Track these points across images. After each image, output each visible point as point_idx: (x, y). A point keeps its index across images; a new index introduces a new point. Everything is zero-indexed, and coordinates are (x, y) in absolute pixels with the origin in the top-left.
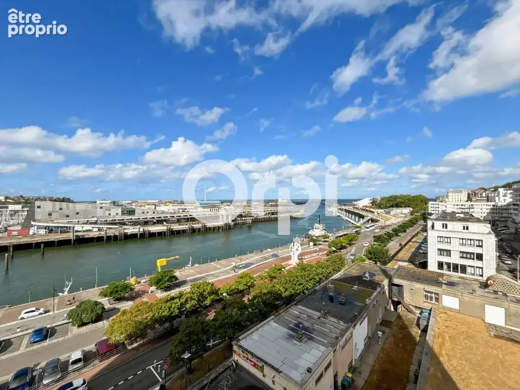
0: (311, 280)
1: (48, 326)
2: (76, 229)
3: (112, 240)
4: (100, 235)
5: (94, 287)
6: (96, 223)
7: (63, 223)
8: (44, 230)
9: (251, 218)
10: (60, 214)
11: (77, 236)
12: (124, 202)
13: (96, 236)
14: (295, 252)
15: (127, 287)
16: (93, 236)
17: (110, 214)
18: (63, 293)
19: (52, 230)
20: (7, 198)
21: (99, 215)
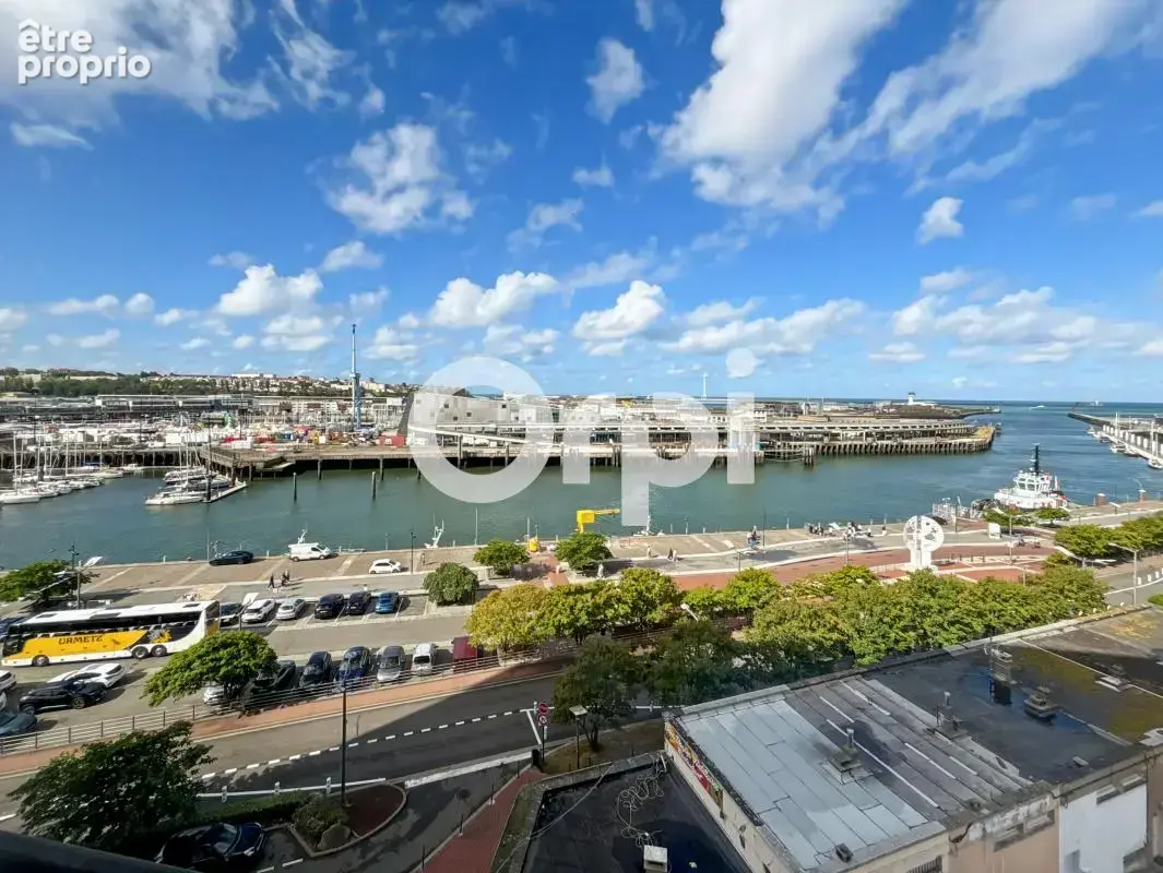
0: (952, 623)
1: (401, 593)
2: (465, 441)
4: (498, 455)
5: (473, 544)
6: (494, 433)
9: (815, 443)
11: (465, 453)
13: (494, 456)
14: (925, 542)
15: (518, 554)
16: (488, 456)
18: (432, 545)
20: (387, 387)
21: (500, 419)
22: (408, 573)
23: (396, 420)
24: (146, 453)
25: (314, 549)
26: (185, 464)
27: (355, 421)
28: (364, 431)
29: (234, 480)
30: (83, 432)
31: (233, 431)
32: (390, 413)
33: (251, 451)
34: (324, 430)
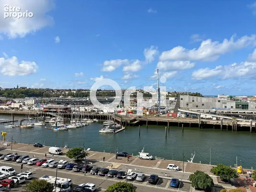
1: (180, 180)
2: (201, 116)
3: (227, 130)
4: (218, 124)
5: (209, 164)
6: (215, 113)
7: (194, 111)
8: (184, 115)
10: (193, 105)
11: (202, 122)
12: (239, 97)
13: (215, 124)
16: (213, 124)
17: (226, 107)
18: (190, 161)
19: (188, 115)
20: (169, 93)
21: (217, 107)
22: (182, 172)
23: (173, 106)
24: (99, 116)
25: (147, 155)
26: (108, 120)
27: (158, 106)
28: (161, 110)
29: (121, 126)
30: (85, 108)
31: (121, 109)
32: (170, 104)
33: (126, 116)
34: (148, 110)
